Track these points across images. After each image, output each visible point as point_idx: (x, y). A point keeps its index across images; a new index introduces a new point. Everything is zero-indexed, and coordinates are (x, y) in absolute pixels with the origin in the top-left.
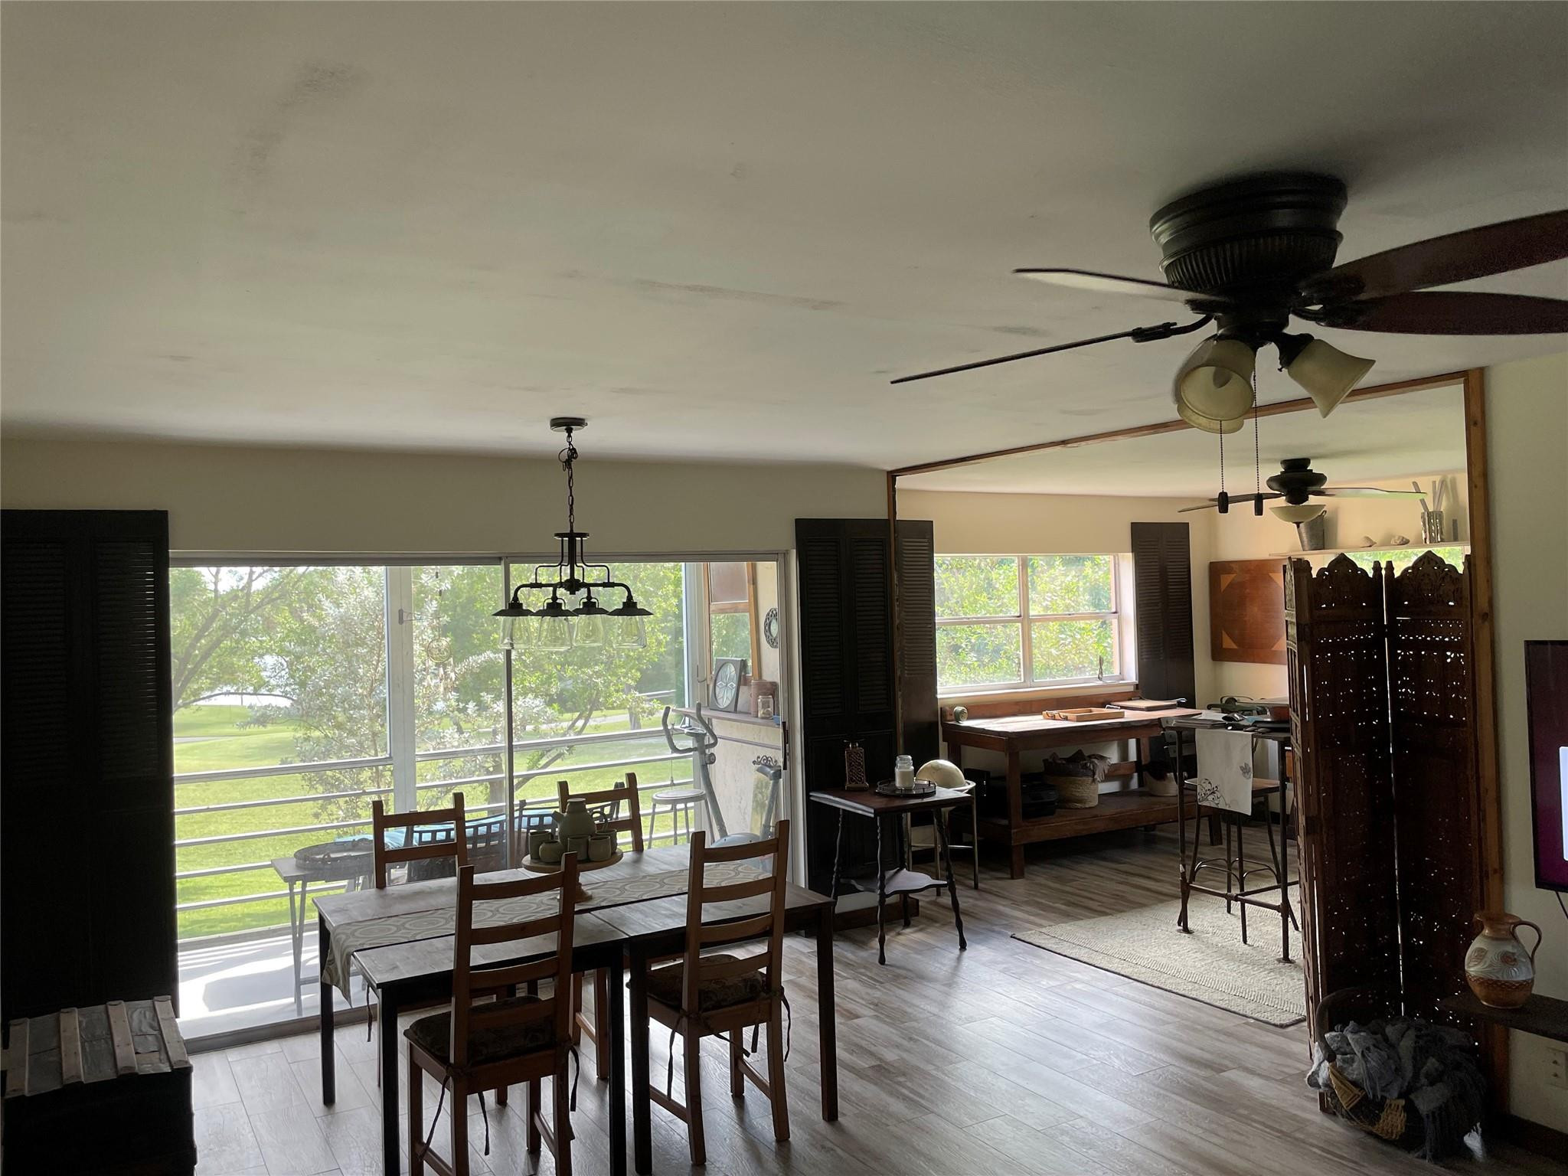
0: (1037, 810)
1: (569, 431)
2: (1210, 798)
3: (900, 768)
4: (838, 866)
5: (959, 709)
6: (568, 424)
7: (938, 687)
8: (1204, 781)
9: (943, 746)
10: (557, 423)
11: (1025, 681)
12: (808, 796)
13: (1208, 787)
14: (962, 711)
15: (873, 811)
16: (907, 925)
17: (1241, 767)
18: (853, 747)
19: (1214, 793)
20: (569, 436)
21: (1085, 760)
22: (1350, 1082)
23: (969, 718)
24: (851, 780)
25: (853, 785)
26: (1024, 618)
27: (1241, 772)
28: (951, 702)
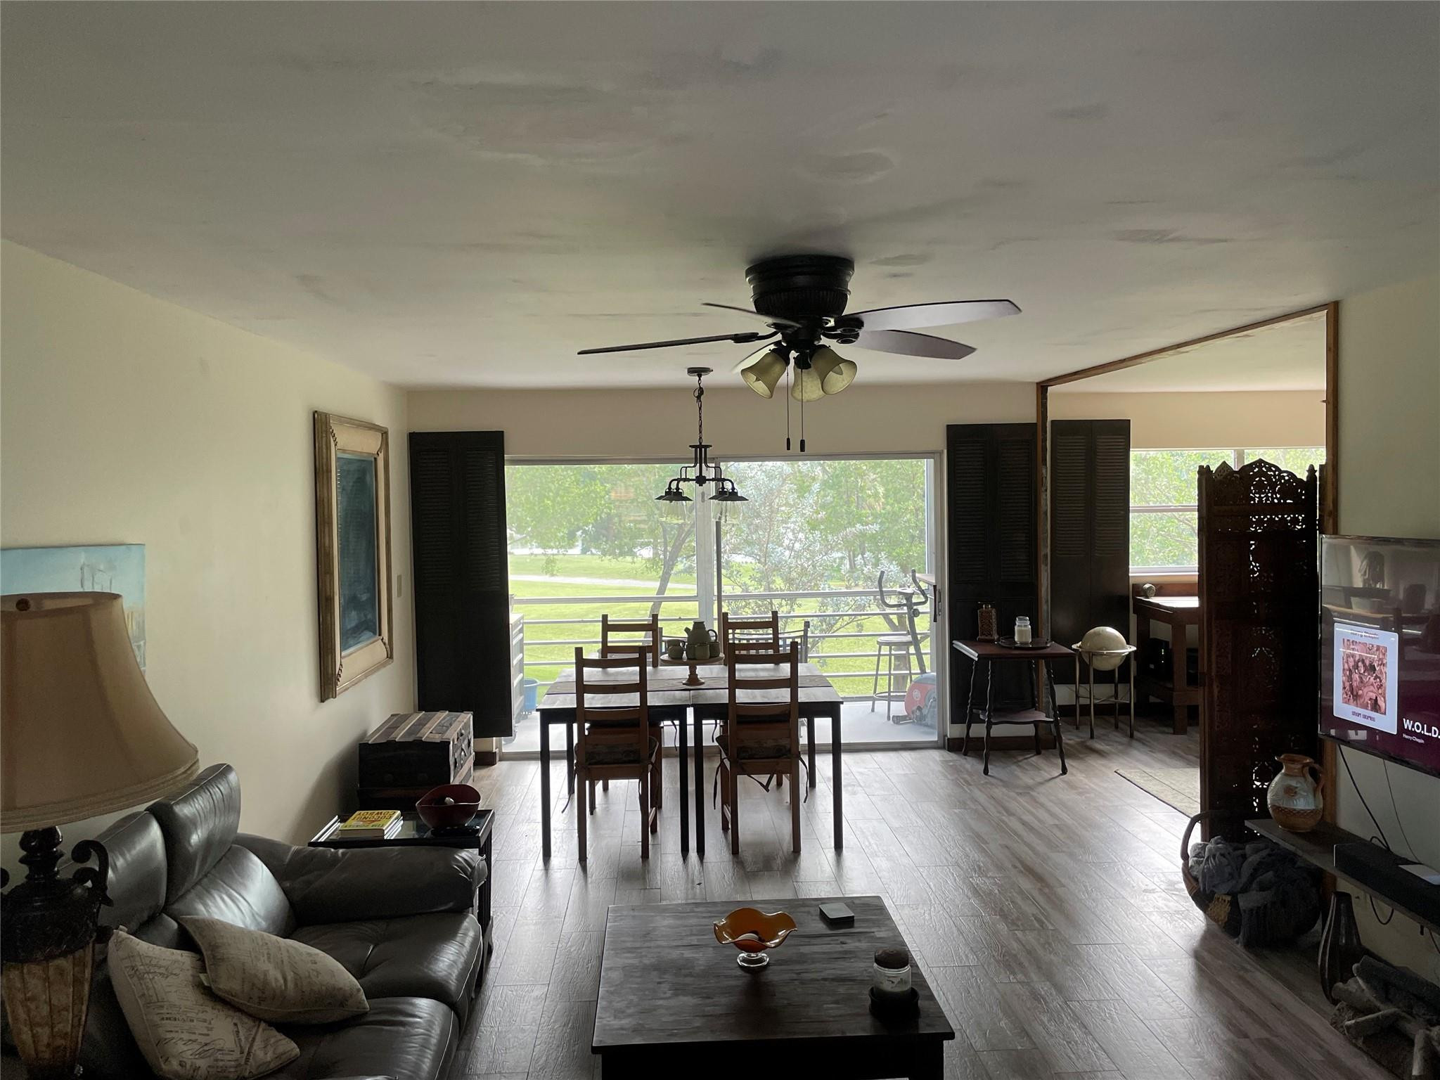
1: (700, 376)
3: (1019, 626)
4: (972, 699)
5: (1147, 586)
6: (699, 372)
7: (1130, 567)
9: (1133, 618)
10: (692, 371)
12: (951, 644)
14: (1150, 588)
15: (977, 655)
16: (1038, 753)
18: (986, 608)
20: (700, 379)
22: (1192, 877)
23: (1157, 595)
24: (982, 634)
25: (983, 637)
28: (1143, 580)
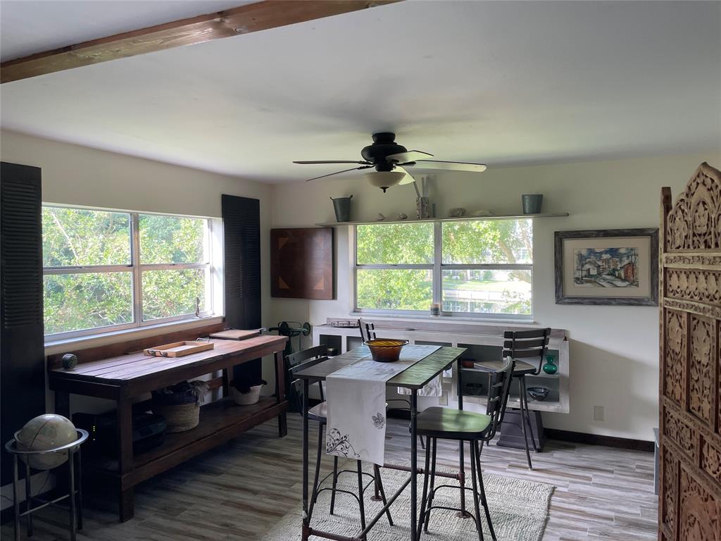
0: (147, 445)
2: (339, 447)
5: (68, 356)
8: (332, 431)
9: (49, 396)
11: (135, 321)
13: (337, 436)
14: (71, 359)
17: (374, 417)
19: (342, 442)
21: (189, 388)
23: (79, 366)
26: (135, 267)
27: (373, 422)
28: (59, 349)
